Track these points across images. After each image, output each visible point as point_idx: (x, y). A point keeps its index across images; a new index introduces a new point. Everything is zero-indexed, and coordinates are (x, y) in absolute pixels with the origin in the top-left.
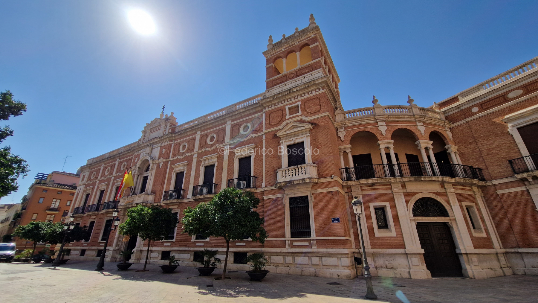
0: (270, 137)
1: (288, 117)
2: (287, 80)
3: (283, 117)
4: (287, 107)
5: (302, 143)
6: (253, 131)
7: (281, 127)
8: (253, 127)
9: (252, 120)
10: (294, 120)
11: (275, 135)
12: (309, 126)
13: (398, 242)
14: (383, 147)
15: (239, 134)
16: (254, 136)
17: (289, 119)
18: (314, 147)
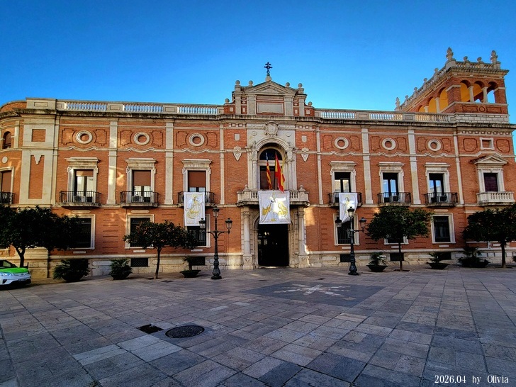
0: (466, 161)
1: (482, 148)
2: (477, 112)
3: (477, 146)
4: (481, 139)
5: (495, 174)
6: (443, 150)
7: (477, 155)
8: (443, 146)
9: (441, 139)
10: (488, 152)
11: (471, 162)
12: (506, 162)
15: (426, 148)
16: (446, 155)
17: (484, 150)
18: (506, 179)
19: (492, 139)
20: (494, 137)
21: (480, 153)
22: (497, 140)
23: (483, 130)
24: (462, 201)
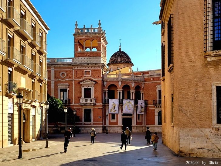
0: (77, 82)
2: (85, 56)
3: (83, 74)
5: (91, 89)
6: (67, 77)
7: (82, 79)
8: (67, 75)
9: (67, 71)
10: (88, 78)
11: (79, 83)
12: (94, 83)
13: (117, 123)
14: (118, 91)
15: (59, 76)
16: (68, 80)
17: (86, 77)
18: (95, 91)
19: (91, 71)
20: (92, 70)
21: (84, 78)
22: (93, 71)
23: (85, 66)
24: (73, 102)
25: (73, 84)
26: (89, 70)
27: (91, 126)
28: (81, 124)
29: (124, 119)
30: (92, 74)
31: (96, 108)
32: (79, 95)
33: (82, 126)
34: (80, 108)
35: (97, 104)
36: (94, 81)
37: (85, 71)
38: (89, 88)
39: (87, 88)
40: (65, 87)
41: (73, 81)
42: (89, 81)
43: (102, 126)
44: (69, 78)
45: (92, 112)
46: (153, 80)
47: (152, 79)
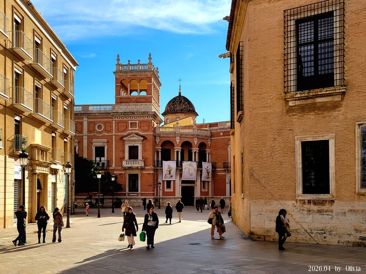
0: (118, 138)
2: (130, 102)
3: (127, 127)
5: (137, 147)
6: (105, 130)
7: (125, 134)
8: (105, 127)
9: (105, 123)
10: (134, 131)
11: (122, 138)
12: (142, 138)
13: (173, 193)
14: (176, 150)
15: (94, 130)
16: (106, 134)
17: (131, 130)
18: (144, 150)
19: (137, 122)
20: (139, 121)
21: (128, 132)
22: (141, 122)
23: (130, 115)
24: (114, 165)
25: (114, 140)
26: (136, 120)
27: (137, 197)
28: (125, 194)
29: (183, 188)
30: (140, 127)
31: (144, 172)
32: (121, 155)
33: (125, 197)
34: (123, 172)
35: (146, 168)
36: (142, 136)
37: (130, 122)
38: (135, 145)
39: (132, 145)
40: (102, 144)
41: (114, 137)
42: (136, 135)
43: (153, 197)
44: (108, 132)
45: (139, 178)
46: (224, 135)
47: (221, 134)
